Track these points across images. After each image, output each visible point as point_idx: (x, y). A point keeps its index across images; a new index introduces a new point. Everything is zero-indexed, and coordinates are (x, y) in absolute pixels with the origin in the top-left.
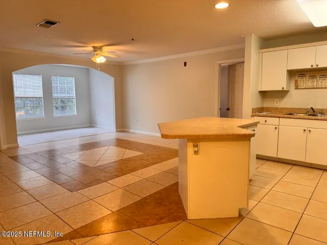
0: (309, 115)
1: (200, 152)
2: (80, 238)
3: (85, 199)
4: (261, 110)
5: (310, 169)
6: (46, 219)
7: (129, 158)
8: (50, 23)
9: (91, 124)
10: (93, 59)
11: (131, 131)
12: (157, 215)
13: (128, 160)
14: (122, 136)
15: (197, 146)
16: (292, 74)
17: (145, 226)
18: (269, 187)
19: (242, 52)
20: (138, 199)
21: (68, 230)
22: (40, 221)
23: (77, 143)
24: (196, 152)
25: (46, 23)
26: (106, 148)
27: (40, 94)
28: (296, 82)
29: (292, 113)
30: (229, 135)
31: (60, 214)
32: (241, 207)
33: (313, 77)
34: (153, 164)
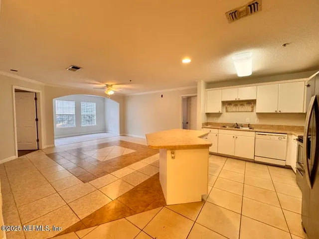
0: (235, 128)
1: (176, 157)
2: (84, 229)
3: (93, 189)
4: (207, 124)
5: (237, 160)
6: (60, 210)
7: (127, 155)
8: (75, 68)
9: (105, 130)
10: (106, 92)
11: (129, 135)
12: (145, 202)
13: (126, 156)
14: (124, 139)
15: (173, 153)
16: (224, 103)
17: (135, 213)
18: (217, 174)
19: (196, 90)
20: (132, 188)
21: (75, 221)
22: (55, 213)
23: (95, 143)
24: (173, 158)
25: (73, 67)
26: (112, 147)
27: (73, 112)
28: (226, 108)
29: (224, 125)
30: (196, 145)
31: (71, 205)
32: (203, 194)
33: (236, 105)
34: (142, 159)
